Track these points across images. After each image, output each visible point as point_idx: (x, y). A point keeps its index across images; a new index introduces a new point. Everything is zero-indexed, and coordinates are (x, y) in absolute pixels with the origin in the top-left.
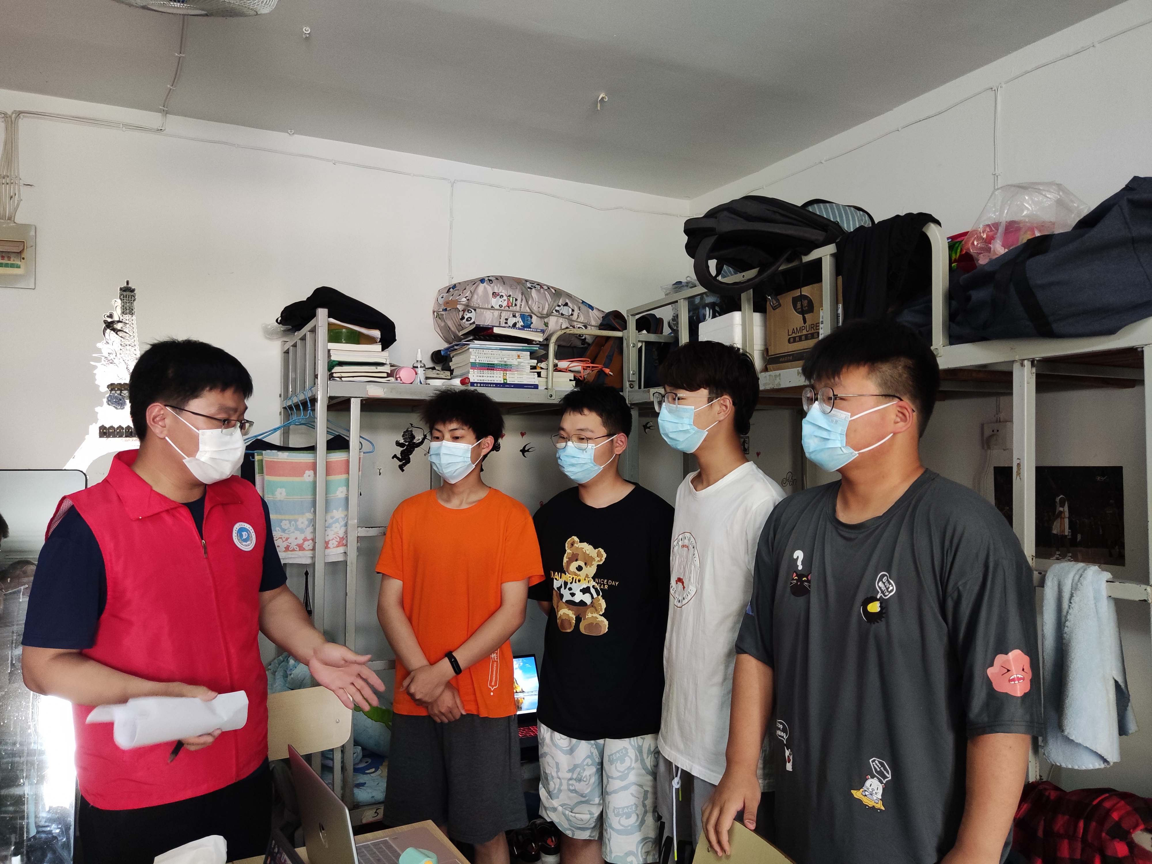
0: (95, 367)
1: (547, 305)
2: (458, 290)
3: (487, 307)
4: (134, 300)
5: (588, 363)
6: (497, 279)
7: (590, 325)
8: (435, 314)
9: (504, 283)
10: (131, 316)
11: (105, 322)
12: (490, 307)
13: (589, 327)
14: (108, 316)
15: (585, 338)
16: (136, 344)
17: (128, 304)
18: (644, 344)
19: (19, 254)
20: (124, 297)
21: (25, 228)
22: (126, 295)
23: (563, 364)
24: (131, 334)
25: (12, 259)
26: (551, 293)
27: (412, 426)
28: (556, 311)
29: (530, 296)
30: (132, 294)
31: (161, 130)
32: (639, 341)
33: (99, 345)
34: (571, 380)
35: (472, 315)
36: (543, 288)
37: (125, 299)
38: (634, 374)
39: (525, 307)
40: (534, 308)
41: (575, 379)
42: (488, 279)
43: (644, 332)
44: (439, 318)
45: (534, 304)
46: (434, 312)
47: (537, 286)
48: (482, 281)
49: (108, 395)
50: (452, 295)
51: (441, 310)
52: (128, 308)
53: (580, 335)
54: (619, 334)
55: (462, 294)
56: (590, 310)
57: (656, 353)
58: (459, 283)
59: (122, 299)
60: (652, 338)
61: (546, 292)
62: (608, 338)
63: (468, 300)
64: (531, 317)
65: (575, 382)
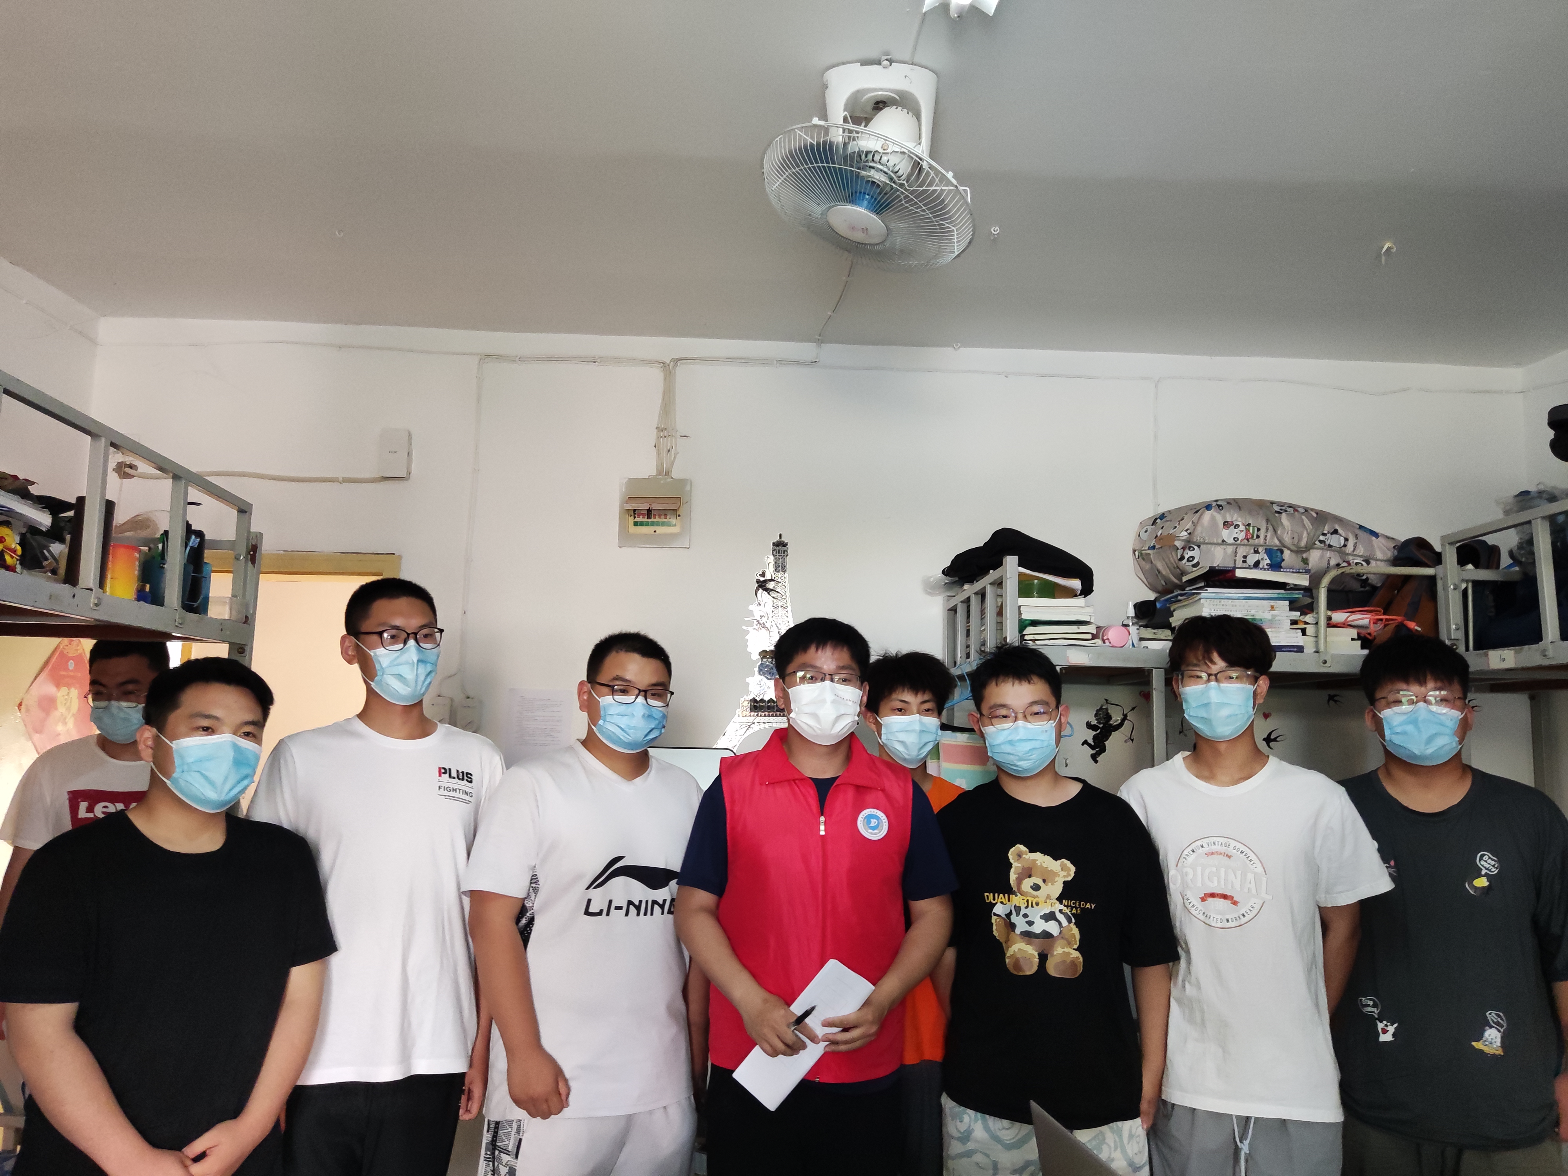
0: (748, 632)
1: (1305, 535)
2: (1171, 521)
3: (1215, 542)
4: (787, 556)
5: (1380, 614)
6: (1229, 503)
7: (1375, 560)
8: (1137, 553)
9: (1239, 507)
10: (783, 573)
11: (758, 581)
12: (1220, 542)
13: (1373, 563)
14: (760, 575)
15: (1367, 579)
16: (788, 605)
17: (780, 560)
18: (1470, 585)
19: (675, 512)
20: (776, 553)
21: (683, 482)
22: (779, 550)
23: (1339, 616)
24: (783, 594)
25: (668, 517)
26: (1310, 518)
27: (1107, 703)
28: (1321, 542)
29: (1279, 523)
30: (785, 549)
31: (816, 362)
32: (1463, 581)
33: (751, 607)
34: (1353, 639)
35: (1196, 553)
36: (1297, 511)
37: (778, 554)
38: (1458, 629)
39: (1272, 538)
40: (1287, 539)
41: (1360, 637)
42: (1217, 505)
43: (1470, 566)
44: (1143, 559)
45: (1286, 534)
46: (1134, 551)
47: (1288, 509)
48: (1208, 507)
49: (759, 663)
50: (1162, 528)
51: (1147, 548)
52: (780, 565)
53: (1358, 575)
54: (1429, 571)
55: (1178, 527)
56: (1374, 538)
57: (1491, 598)
58: (1169, 511)
59: (775, 554)
60: (1484, 575)
61: (1304, 517)
62: (1407, 578)
63: (1190, 534)
64: (1282, 552)
65: (1359, 642)
